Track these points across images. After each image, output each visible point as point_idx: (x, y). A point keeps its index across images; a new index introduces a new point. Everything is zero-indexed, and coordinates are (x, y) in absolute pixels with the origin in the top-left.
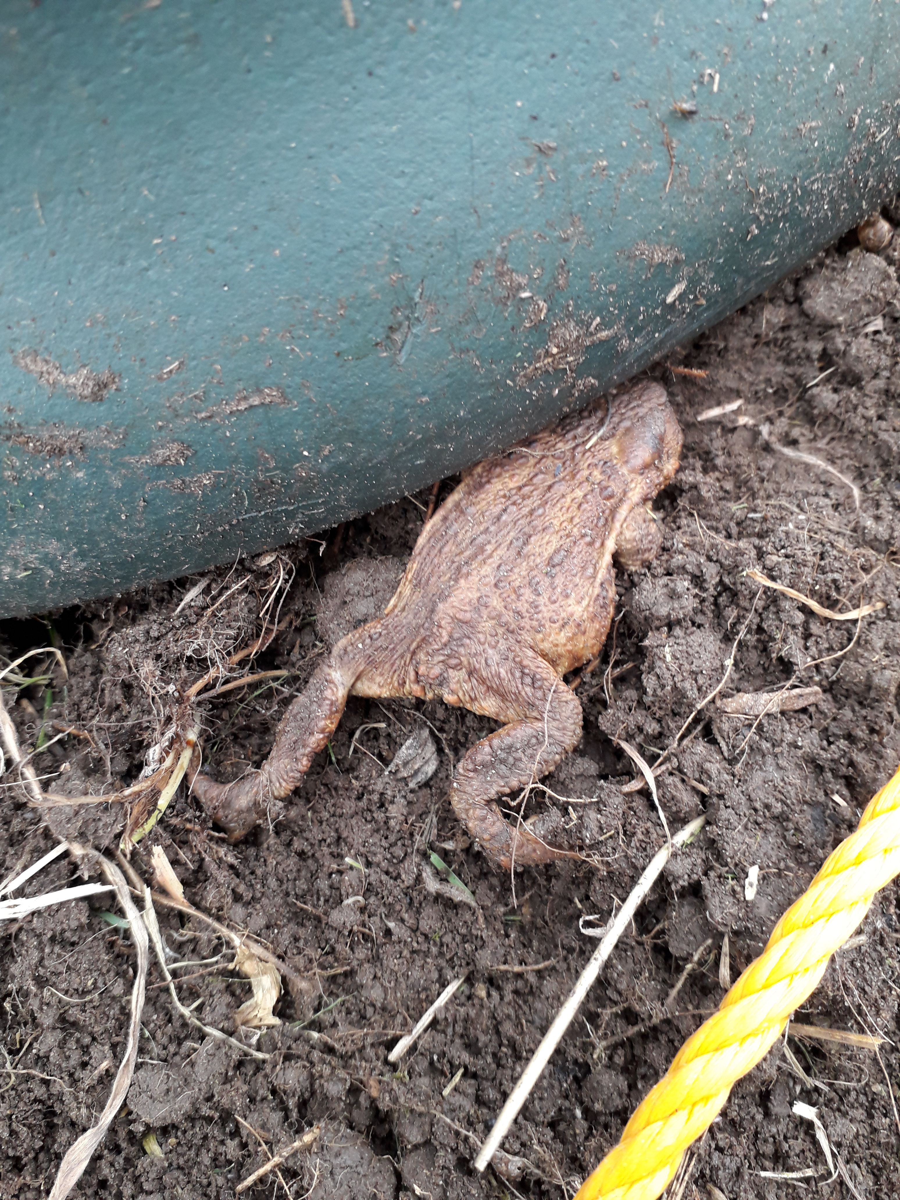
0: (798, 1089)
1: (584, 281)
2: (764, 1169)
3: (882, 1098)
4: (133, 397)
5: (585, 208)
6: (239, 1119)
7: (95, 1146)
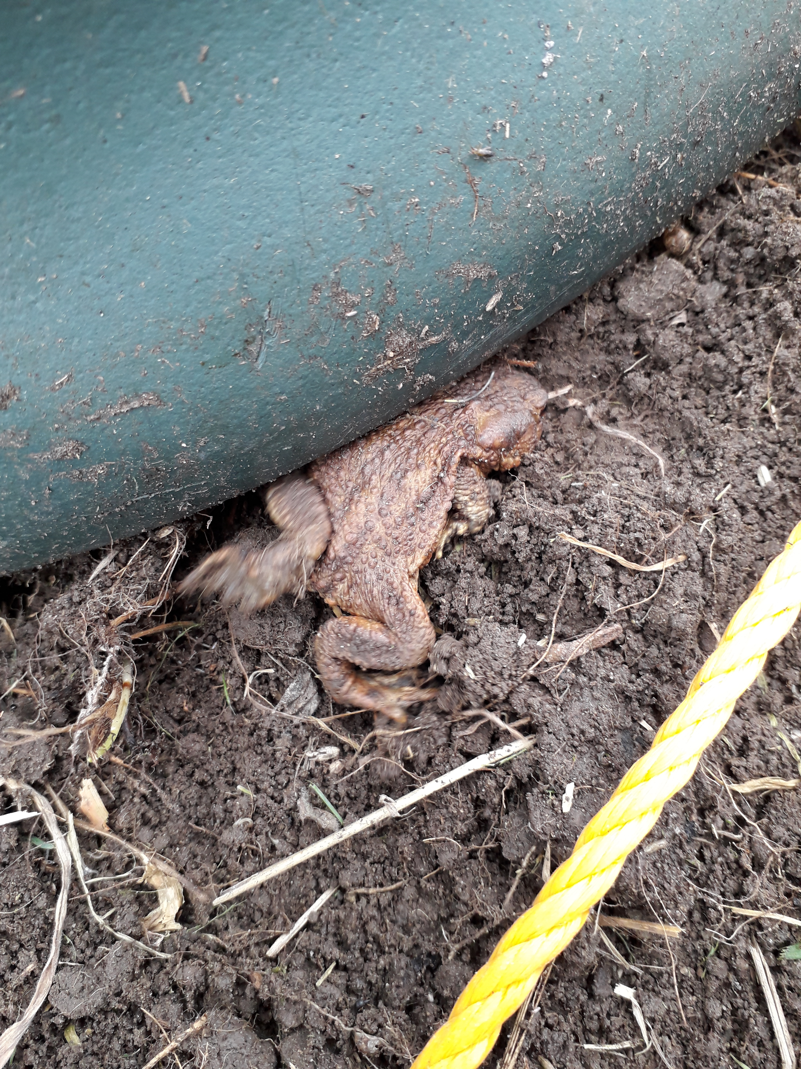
0: (620, 974)
1: (411, 297)
2: (588, 1042)
3: (690, 979)
4: (32, 405)
5: (403, 237)
6: (145, 1011)
7: (20, 1037)
